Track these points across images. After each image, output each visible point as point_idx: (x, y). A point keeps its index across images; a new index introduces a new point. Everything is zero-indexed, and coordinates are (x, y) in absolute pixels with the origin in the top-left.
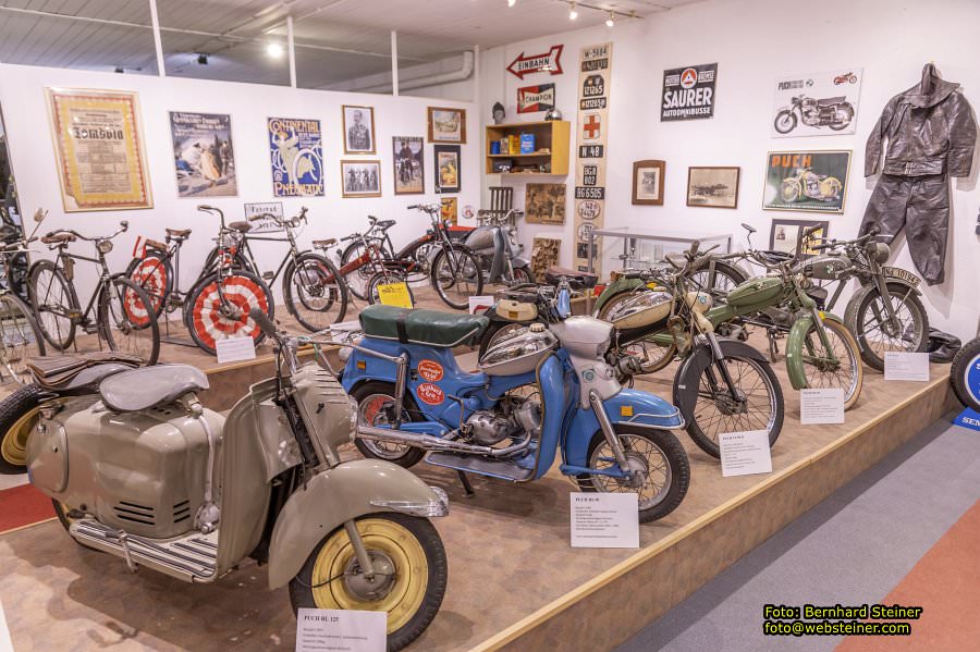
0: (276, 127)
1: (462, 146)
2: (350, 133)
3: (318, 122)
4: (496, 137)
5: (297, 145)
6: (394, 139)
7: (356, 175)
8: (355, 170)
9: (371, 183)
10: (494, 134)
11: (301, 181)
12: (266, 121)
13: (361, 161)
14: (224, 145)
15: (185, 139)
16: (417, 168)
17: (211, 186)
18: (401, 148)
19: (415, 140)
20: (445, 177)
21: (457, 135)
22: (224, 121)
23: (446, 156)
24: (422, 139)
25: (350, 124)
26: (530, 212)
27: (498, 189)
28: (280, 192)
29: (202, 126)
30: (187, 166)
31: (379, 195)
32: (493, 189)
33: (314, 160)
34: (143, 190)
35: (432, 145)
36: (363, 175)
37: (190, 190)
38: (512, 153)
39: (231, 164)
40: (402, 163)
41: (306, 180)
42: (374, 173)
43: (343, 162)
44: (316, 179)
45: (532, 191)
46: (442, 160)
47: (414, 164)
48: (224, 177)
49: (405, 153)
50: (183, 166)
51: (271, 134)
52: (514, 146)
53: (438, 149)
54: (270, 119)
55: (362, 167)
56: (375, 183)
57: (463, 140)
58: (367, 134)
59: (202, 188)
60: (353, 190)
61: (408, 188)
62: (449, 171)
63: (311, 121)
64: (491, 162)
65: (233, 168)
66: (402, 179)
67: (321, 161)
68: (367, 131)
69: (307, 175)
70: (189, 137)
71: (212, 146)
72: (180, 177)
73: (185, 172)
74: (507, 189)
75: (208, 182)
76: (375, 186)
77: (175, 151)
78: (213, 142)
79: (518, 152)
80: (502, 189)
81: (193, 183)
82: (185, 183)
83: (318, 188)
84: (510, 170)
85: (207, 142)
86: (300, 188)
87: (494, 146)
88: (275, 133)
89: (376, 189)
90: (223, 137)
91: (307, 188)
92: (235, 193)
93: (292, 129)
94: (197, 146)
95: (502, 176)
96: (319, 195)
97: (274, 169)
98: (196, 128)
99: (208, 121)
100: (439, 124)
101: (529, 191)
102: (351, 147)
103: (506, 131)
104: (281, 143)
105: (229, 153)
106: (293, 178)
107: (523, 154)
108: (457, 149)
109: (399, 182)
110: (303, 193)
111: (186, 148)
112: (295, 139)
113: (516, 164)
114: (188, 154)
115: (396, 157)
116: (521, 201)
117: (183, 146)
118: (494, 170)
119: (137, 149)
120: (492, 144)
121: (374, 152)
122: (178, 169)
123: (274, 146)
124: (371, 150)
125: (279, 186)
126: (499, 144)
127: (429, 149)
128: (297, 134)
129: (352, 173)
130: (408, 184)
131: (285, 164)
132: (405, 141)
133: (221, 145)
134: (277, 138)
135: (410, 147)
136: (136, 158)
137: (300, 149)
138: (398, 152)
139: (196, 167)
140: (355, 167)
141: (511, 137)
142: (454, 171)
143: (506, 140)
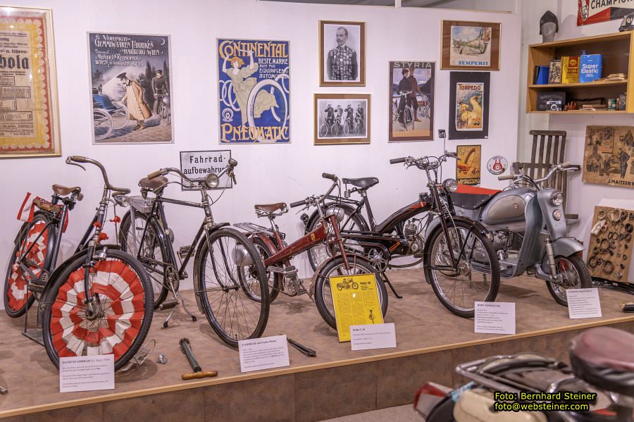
0: (229, 51)
1: (493, 74)
2: (331, 58)
3: (287, 43)
4: (543, 59)
5: (256, 75)
6: (392, 64)
7: (336, 114)
8: (335, 107)
9: (355, 125)
10: (541, 55)
11: (258, 122)
12: (215, 43)
13: (344, 96)
14: (159, 75)
15: (108, 67)
16: (423, 104)
17: (136, 128)
18: (401, 77)
19: (423, 65)
20: (464, 116)
21: (486, 59)
22: (160, 45)
23: (467, 88)
24: (433, 65)
25: (330, 45)
26: (590, 167)
27: (543, 133)
28: (229, 137)
29: (131, 52)
30: (107, 102)
31: (367, 142)
32: (535, 134)
33: (278, 95)
34: (49, 133)
35: (447, 73)
36: (345, 114)
37: (109, 133)
38: (566, 82)
39: (165, 100)
40: (402, 97)
41: (264, 120)
42: (361, 111)
43: (317, 96)
44: (279, 120)
45: (595, 138)
46: (461, 93)
47: (419, 99)
48: (155, 116)
49: (408, 83)
50: (102, 103)
51: (221, 61)
52: (569, 72)
53: (456, 78)
54: (220, 41)
55: (344, 104)
56: (362, 125)
57: (495, 64)
58: (354, 58)
59: (125, 131)
60: (329, 134)
61: (409, 132)
62: (471, 108)
63: (277, 42)
64: (535, 94)
65: (169, 105)
66: (401, 120)
67: (288, 95)
68: (354, 54)
69: (267, 114)
70: (112, 66)
71: (141, 77)
72: (97, 116)
73: (104, 111)
74: (557, 134)
75: (134, 123)
76: (362, 129)
77: (93, 83)
78: (143, 71)
79: (575, 79)
80: (550, 134)
81: (114, 123)
82: (103, 125)
83: (281, 132)
84: (562, 107)
85: (135, 71)
86: (256, 132)
87: (540, 73)
88: (226, 59)
89: (362, 132)
90: (157, 65)
91: (265, 131)
92: (168, 138)
93: (250, 53)
94: (123, 76)
95: (552, 115)
96: (282, 141)
97: (222, 106)
98: (122, 54)
99: (138, 45)
100: (459, 44)
101: (590, 136)
102: (331, 76)
103: (559, 51)
104: (235, 72)
105: (164, 85)
106: (247, 118)
107: (582, 83)
108: (484, 78)
109: (397, 124)
110: (260, 139)
111: (109, 79)
112: (253, 67)
113: (571, 97)
114: (110, 87)
115: (393, 89)
116: (577, 151)
117: (105, 77)
118: (539, 106)
119: (45, 81)
120: (537, 69)
121: (362, 83)
122: (95, 106)
123: (223, 76)
124: (358, 80)
125: (228, 128)
126: (548, 69)
127: (443, 79)
128: (256, 60)
129: (330, 111)
130: (410, 127)
131: (237, 99)
132: (407, 67)
133: (154, 75)
134: (229, 65)
135: (415, 75)
136: (43, 92)
137: (259, 80)
138: (397, 82)
139: (120, 104)
140: (335, 103)
141: (566, 59)
142: (478, 108)
143: (558, 64)
